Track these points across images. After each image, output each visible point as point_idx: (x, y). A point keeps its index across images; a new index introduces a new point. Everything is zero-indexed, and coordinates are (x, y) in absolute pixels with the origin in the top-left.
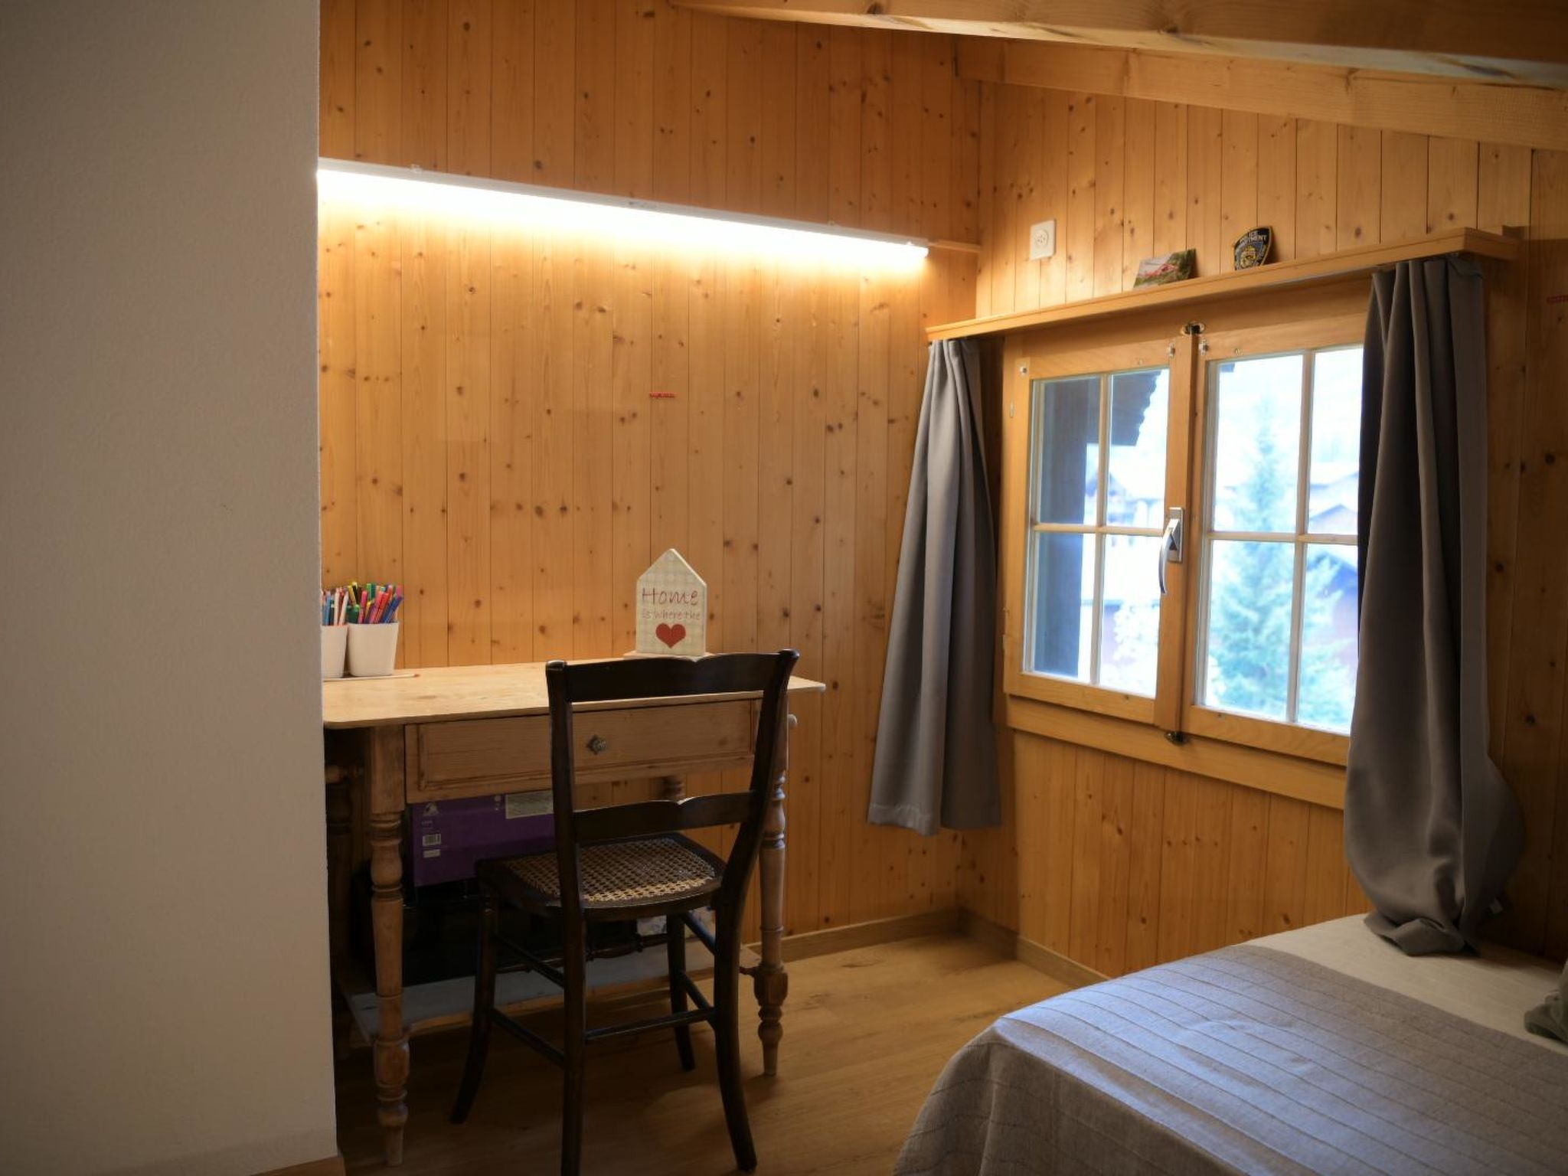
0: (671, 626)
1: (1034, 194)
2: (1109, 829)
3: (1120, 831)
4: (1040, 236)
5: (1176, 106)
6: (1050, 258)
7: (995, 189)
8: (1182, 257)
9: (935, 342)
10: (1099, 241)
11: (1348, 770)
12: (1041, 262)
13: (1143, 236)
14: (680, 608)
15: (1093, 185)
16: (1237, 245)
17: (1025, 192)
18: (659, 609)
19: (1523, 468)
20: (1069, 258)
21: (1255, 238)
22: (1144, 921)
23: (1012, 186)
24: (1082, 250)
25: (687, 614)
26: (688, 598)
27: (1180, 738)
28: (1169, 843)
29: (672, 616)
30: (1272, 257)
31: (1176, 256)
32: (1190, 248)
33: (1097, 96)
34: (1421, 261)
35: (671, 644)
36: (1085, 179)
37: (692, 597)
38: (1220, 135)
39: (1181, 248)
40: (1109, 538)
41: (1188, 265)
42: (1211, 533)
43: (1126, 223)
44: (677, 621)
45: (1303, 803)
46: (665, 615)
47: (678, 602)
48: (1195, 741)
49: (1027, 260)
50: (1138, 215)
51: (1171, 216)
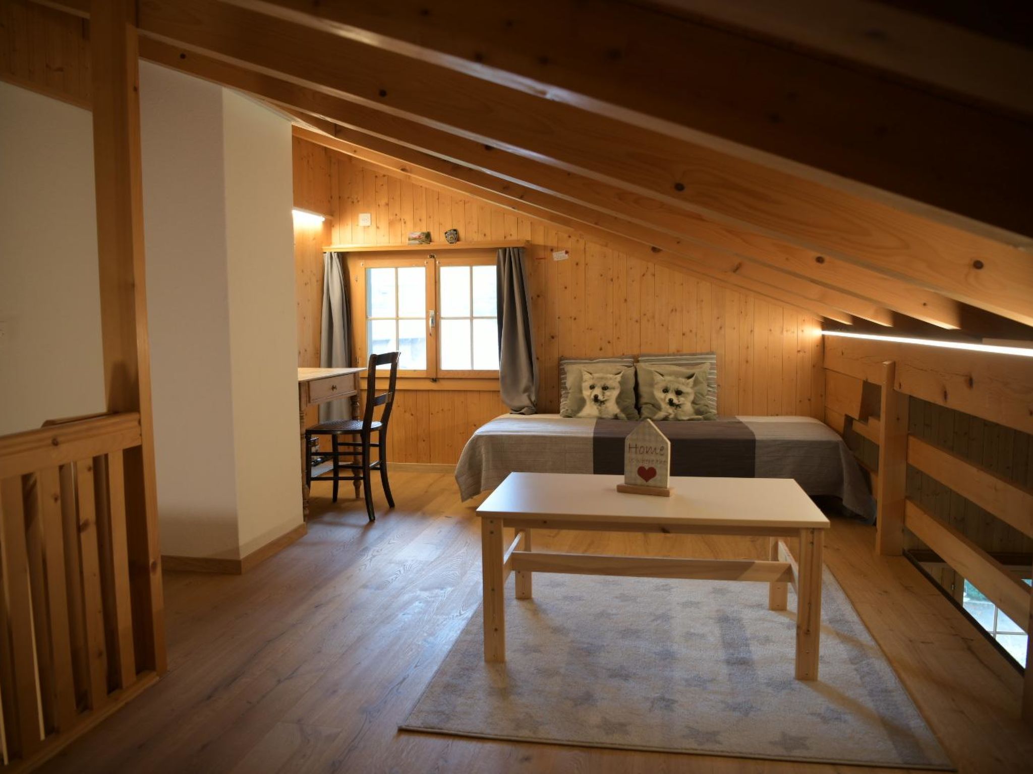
0: (647, 468)
1: (360, 203)
2: (408, 415)
3: (412, 415)
4: (364, 219)
5: (421, 187)
6: (369, 226)
7: (340, 198)
8: (426, 234)
9: (328, 252)
10: (391, 223)
11: (500, 380)
12: (364, 227)
13: (410, 224)
14: (653, 457)
15: (387, 204)
16: (446, 233)
17: (355, 201)
18: (640, 457)
19: (532, 298)
20: (378, 228)
21: (452, 232)
22: (424, 441)
23: (348, 198)
24: (384, 224)
25: (657, 461)
26: (658, 451)
27: (435, 380)
28: (432, 414)
29: (648, 462)
30: (458, 239)
31: (423, 233)
32: (428, 231)
33: (388, 176)
34: (513, 248)
35: (647, 480)
36: (383, 201)
37: (661, 450)
38: (438, 199)
39: (425, 231)
40: (399, 321)
41: (428, 236)
42: (441, 318)
43: (402, 219)
44: (651, 465)
45: (477, 391)
46: (643, 461)
47: (652, 453)
48: (440, 380)
49: (358, 225)
50: (408, 217)
51: (420, 220)
